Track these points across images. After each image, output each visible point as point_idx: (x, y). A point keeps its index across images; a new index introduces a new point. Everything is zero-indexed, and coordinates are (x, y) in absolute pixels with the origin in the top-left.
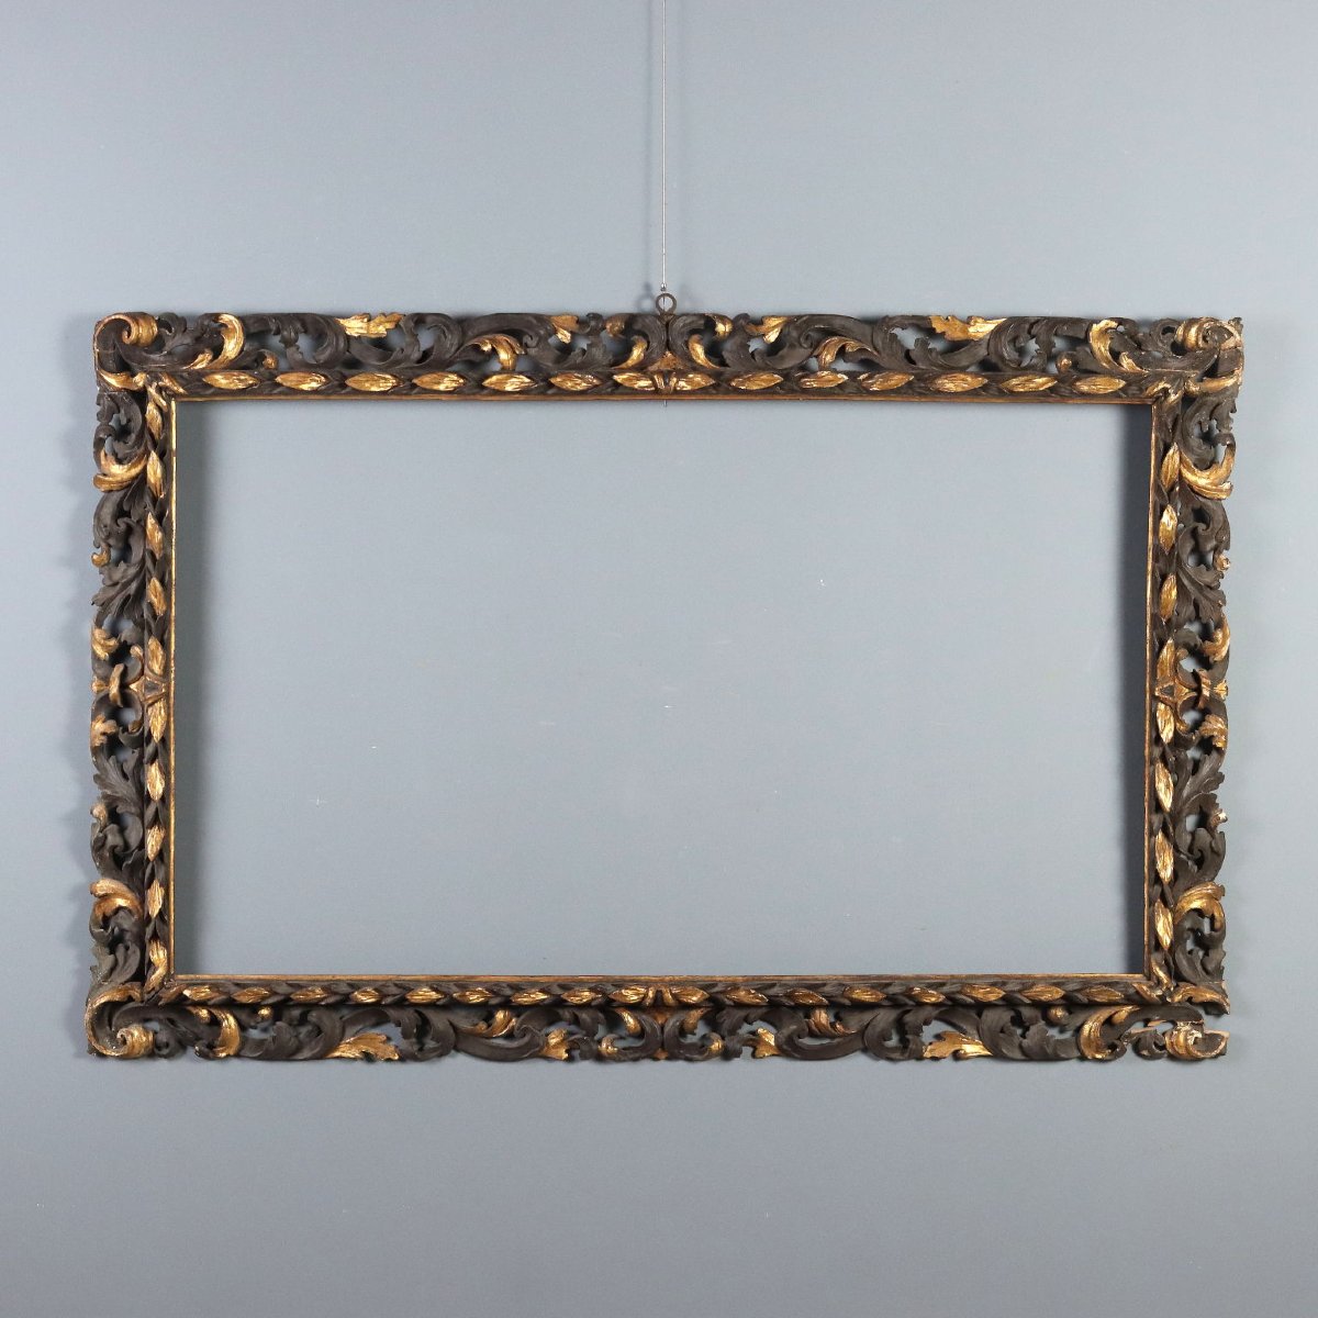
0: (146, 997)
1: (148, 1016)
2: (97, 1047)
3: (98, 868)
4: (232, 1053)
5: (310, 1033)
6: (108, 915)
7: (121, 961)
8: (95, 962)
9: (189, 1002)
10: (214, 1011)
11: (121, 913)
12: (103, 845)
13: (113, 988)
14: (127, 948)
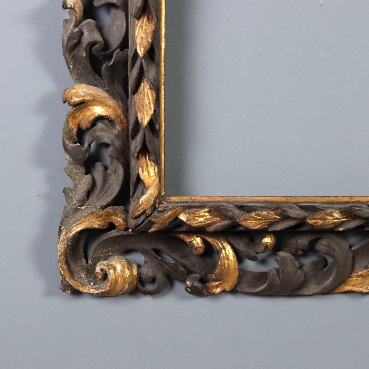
0: (132, 223)
1: (130, 247)
2: (72, 283)
3: (71, 71)
4: (228, 289)
5: (315, 264)
6: (84, 127)
7: (99, 182)
8: (70, 184)
9: (184, 229)
10: (210, 240)
11: (100, 125)
12: (79, 43)
13: (92, 213)
14: (106, 168)
